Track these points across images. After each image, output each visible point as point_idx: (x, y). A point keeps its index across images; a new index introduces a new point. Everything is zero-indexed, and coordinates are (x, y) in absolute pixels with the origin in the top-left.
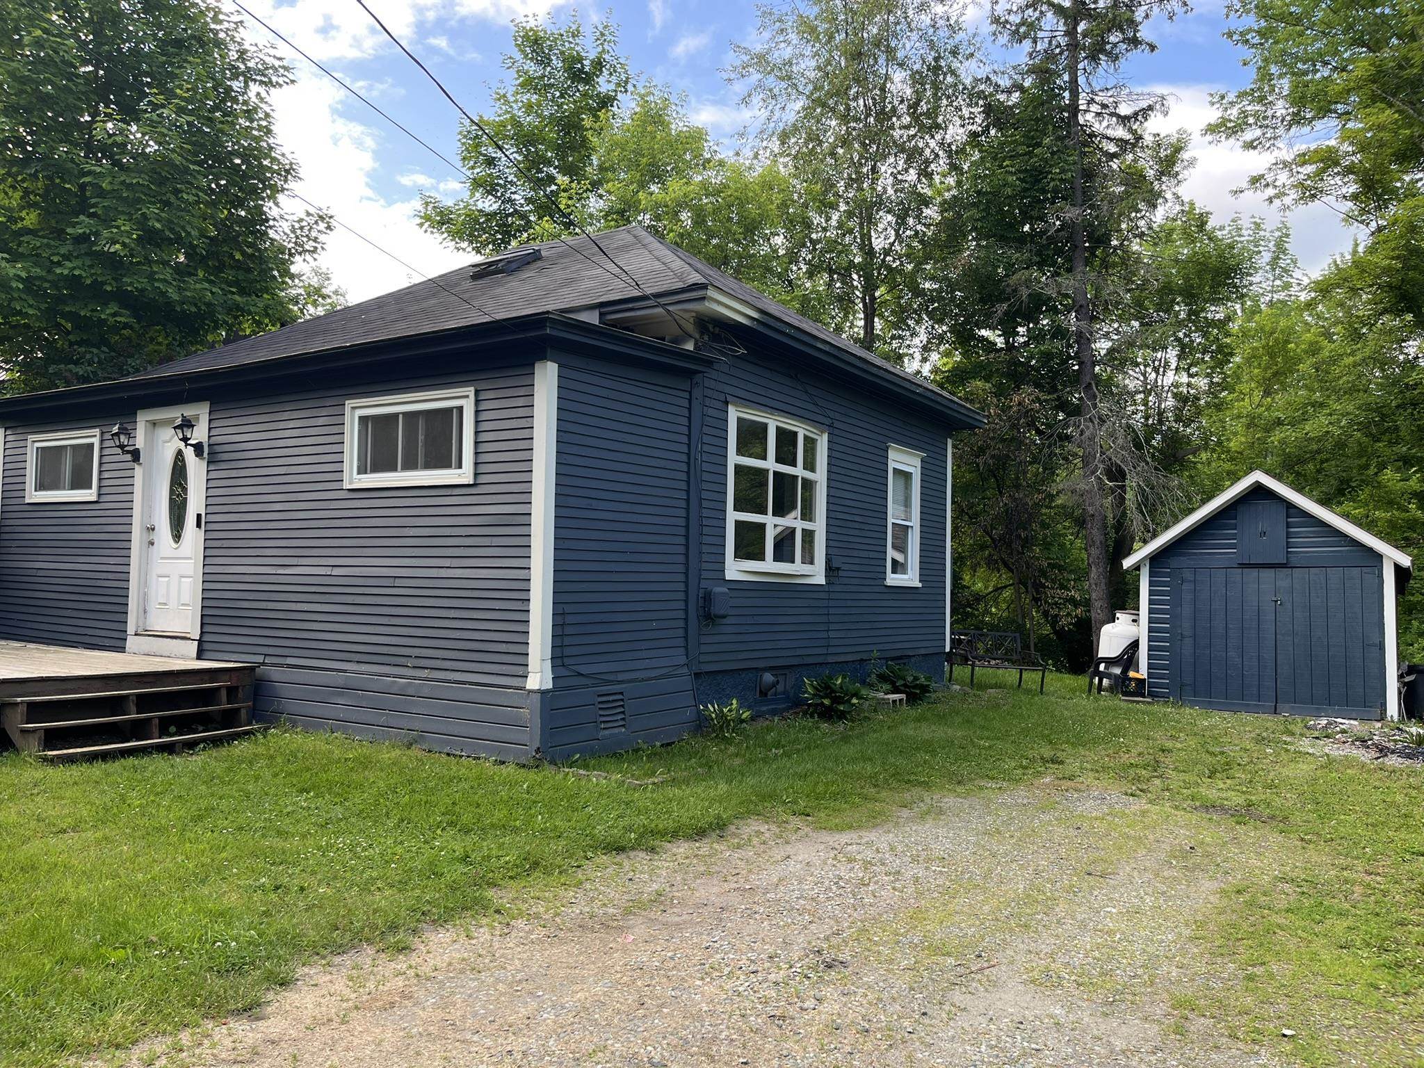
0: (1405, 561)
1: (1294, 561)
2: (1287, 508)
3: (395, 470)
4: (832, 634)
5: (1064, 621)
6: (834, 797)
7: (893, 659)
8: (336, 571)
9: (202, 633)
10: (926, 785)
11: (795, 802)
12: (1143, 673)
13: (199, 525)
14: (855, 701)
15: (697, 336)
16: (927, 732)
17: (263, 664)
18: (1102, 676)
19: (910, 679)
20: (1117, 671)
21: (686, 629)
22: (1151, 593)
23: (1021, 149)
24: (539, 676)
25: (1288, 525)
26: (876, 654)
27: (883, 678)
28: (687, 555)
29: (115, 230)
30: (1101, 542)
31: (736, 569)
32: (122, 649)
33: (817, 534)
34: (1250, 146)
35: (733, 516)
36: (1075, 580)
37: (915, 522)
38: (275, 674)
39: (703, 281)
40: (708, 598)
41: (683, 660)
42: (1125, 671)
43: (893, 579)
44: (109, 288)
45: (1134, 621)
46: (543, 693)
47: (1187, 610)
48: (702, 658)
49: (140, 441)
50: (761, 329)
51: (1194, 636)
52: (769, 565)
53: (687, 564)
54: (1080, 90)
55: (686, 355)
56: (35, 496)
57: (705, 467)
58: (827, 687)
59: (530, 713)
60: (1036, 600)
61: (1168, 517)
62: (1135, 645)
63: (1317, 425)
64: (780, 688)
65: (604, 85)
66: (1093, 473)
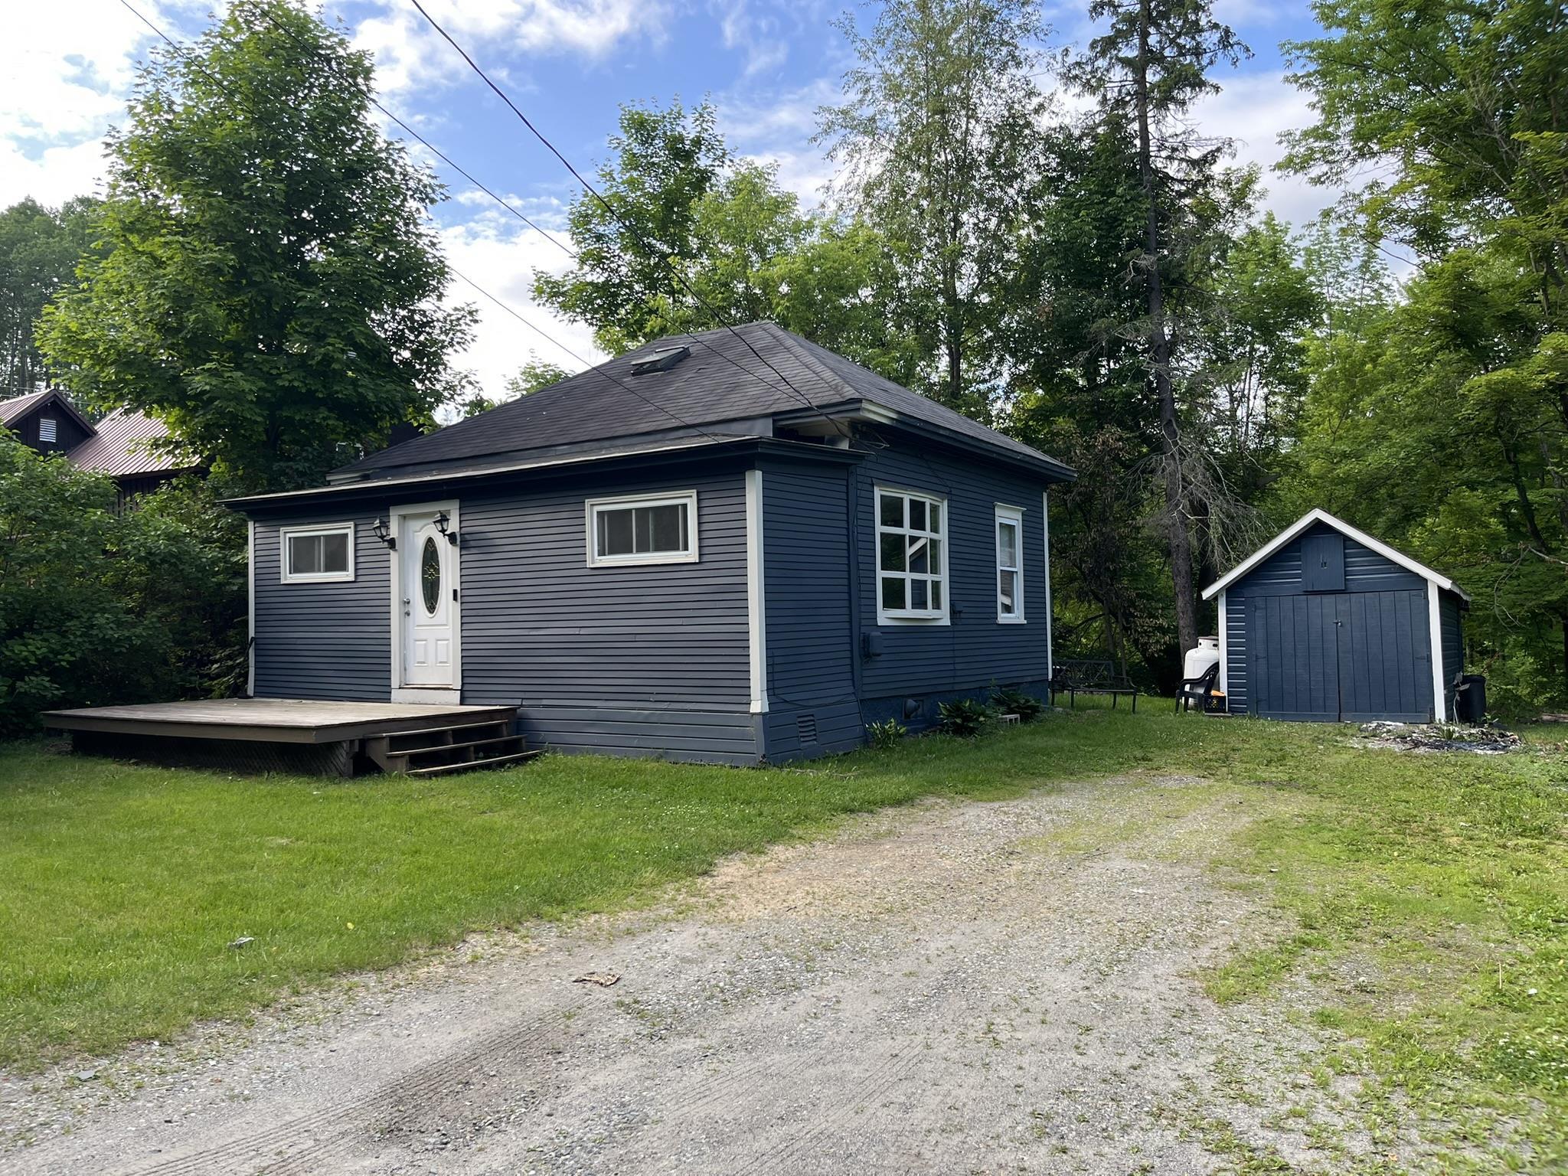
0: (1447, 584)
1: (1352, 587)
2: (1344, 541)
3: (631, 552)
4: (958, 667)
5: (1153, 648)
6: (982, 782)
7: (1006, 686)
8: (583, 631)
9: (463, 684)
10: (1047, 776)
11: (955, 786)
12: (1223, 691)
13: (455, 599)
14: (982, 719)
15: (850, 435)
16: (1040, 742)
17: (522, 706)
18: (1187, 696)
19: (1023, 701)
20: (1201, 691)
21: (852, 665)
22: (1228, 620)
23: (1097, 198)
24: (758, 704)
25: (1346, 556)
26: (994, 682)
27: (999, 702)
28: (850, 607)
29: (330, 348)
30: (1186, 572)
31: (885, 617)
32: (388, 700)
33: (942, 584)
34: (1318, 181)
35: (881, 574)
36: (1163, 609)
37: (1019, 568)
38: (533, 713)
39: (857, 395)
40: (866, 641)
41: (851, 690)
42: (1208, 691)
43: (1003, 618)
44: (321, 396)
45: (1215, 645)
46: (763, 715)
47: (1260, 634)
48: (865, 688)
49: (394, 531)
50: (899, 426)
51: (1267, 658)
52: (909, 612)
53: (850, 615)
54: (1151, 137)
55: (843, 453)
56: (289, 578)
57: (860, 537)
58: (958, 709)
59: (756, 731)
60: (1126, 629)
61: (1248, 546)
62: (1216, 667)
63: (1378, 458)
64: (920, 711)
65: (703, 161)
66: (1177, 505)
